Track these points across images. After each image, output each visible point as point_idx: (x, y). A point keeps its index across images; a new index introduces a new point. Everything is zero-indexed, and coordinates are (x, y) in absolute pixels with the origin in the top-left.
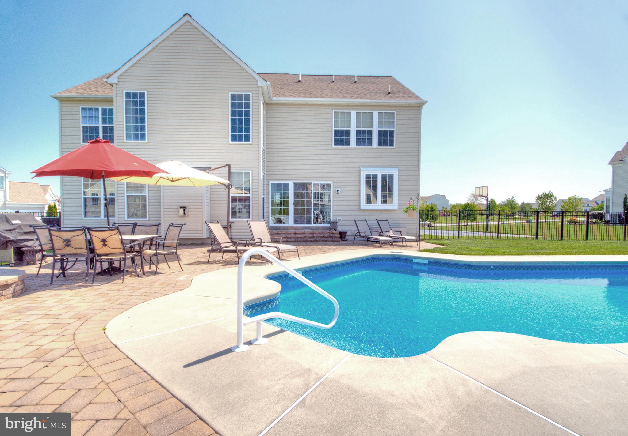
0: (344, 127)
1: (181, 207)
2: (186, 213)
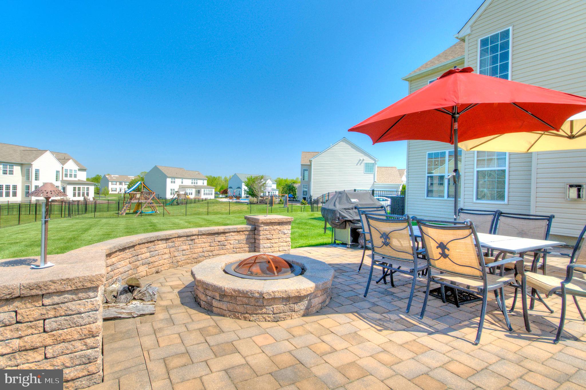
1: (572, 186)
2: (581, 196)
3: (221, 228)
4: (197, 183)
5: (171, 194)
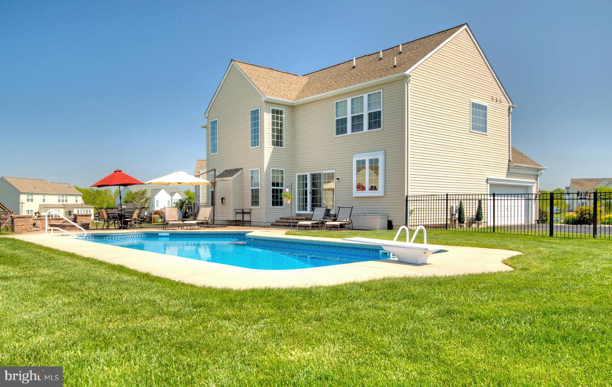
0: (343, 116)
1: (221, 199)
2: (223, 202)
4: (66, 201)
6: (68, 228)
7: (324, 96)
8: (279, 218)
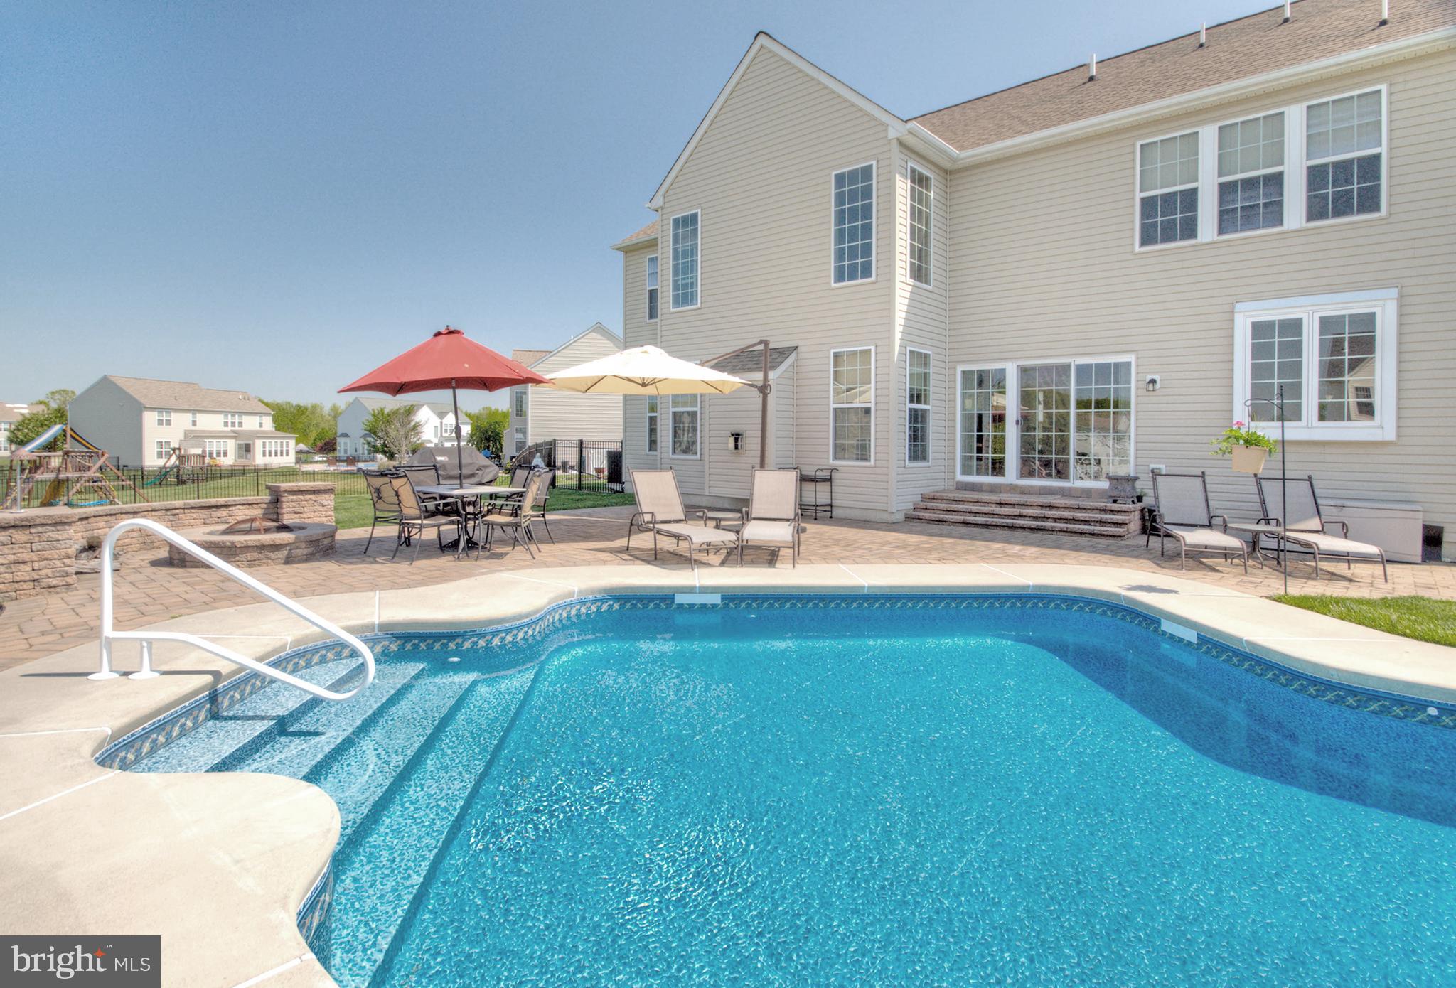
0: (1176, 185)
1: (733, 435)
2: (739, 447)
3: (222, 500)
4: (240, 424)
5: (160, 455)
6: (249, 555)
7: (1099, 124)
8: (919, 498)
